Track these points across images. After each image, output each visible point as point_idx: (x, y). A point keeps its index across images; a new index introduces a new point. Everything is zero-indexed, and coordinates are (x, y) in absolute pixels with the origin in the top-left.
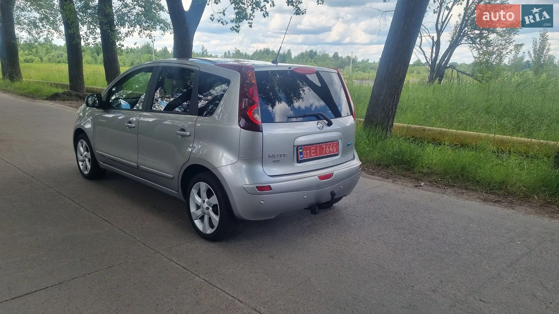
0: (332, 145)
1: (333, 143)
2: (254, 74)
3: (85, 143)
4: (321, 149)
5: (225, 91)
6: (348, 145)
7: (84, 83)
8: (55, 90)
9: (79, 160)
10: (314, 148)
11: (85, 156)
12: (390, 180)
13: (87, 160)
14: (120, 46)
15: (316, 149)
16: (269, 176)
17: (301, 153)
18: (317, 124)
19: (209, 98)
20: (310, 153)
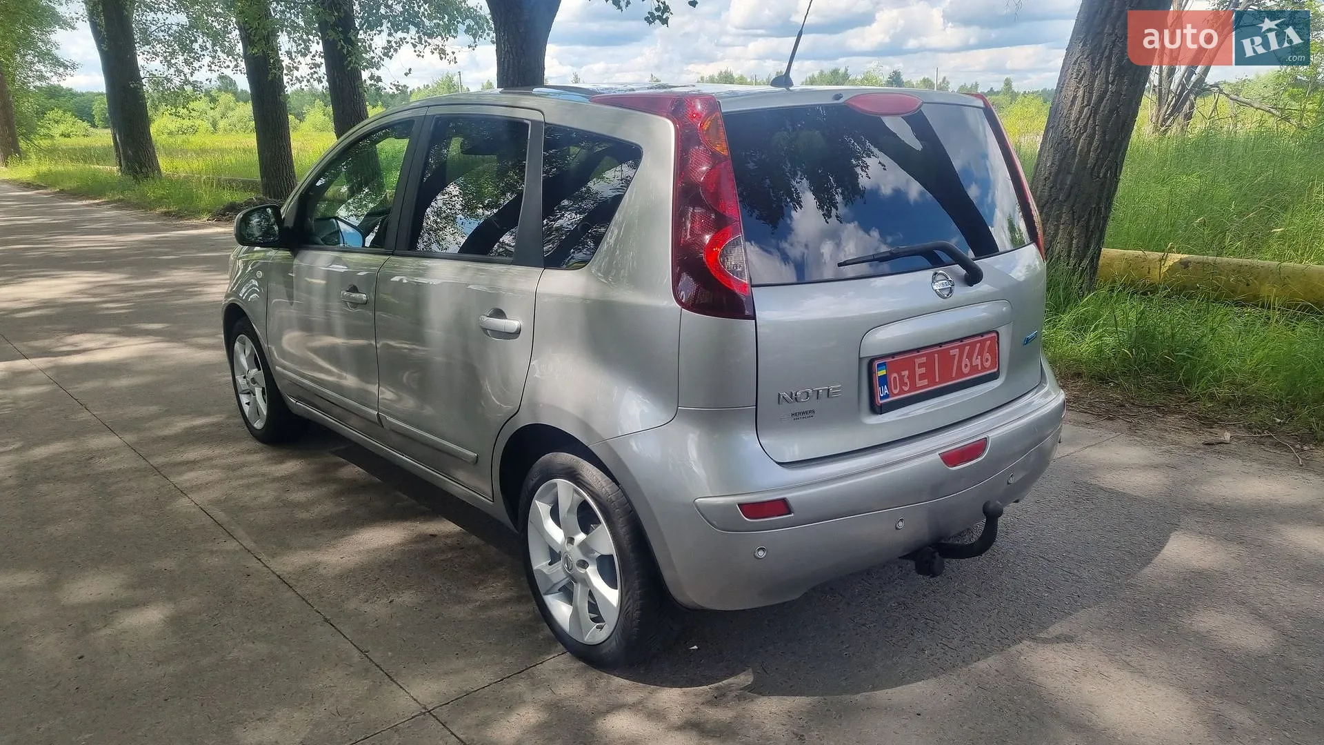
0: (978, 345)
1: (984, 338)
2: (720, 122)
3: (249, 344)
4: (946, 359)
5: (627, 182)
6: (1028, 341)
7: (295, 176)
8: (228, 197)
9: (239, 391)
10: (924, 359)
11: (253, 381)
12: (1120, 423)
13: (258, 391)
14: (372, 82)
15: (929, 365)
16: (780, 464)
17: (884, 380)
18: (934, 279)
19: (588, 205)
20: (912, 377)
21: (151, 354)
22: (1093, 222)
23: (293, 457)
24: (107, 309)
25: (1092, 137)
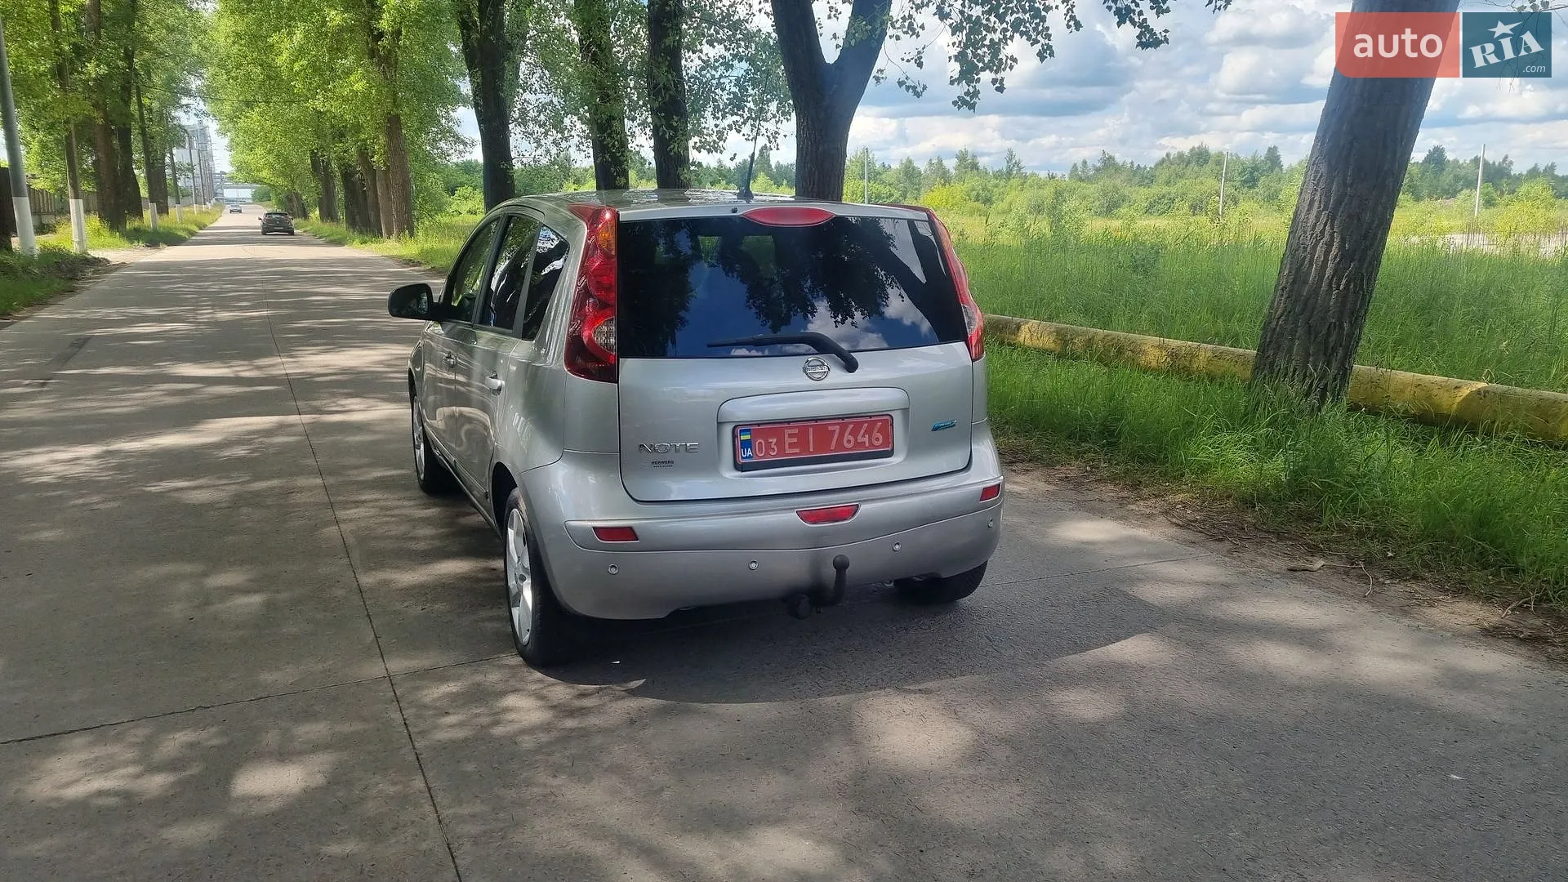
0: (866, 425)
4: (824, 433)
6: (938, 428)
10: (795, 431)
15: (801, 436)
16: (637, 501)
17: (749, 444)
18: (807, 366)
20: (780, 444)
21: (395, 417)
22: (1332, 339)
23: (435, 505)
24: (390, 378)
25: (1330, 245)
